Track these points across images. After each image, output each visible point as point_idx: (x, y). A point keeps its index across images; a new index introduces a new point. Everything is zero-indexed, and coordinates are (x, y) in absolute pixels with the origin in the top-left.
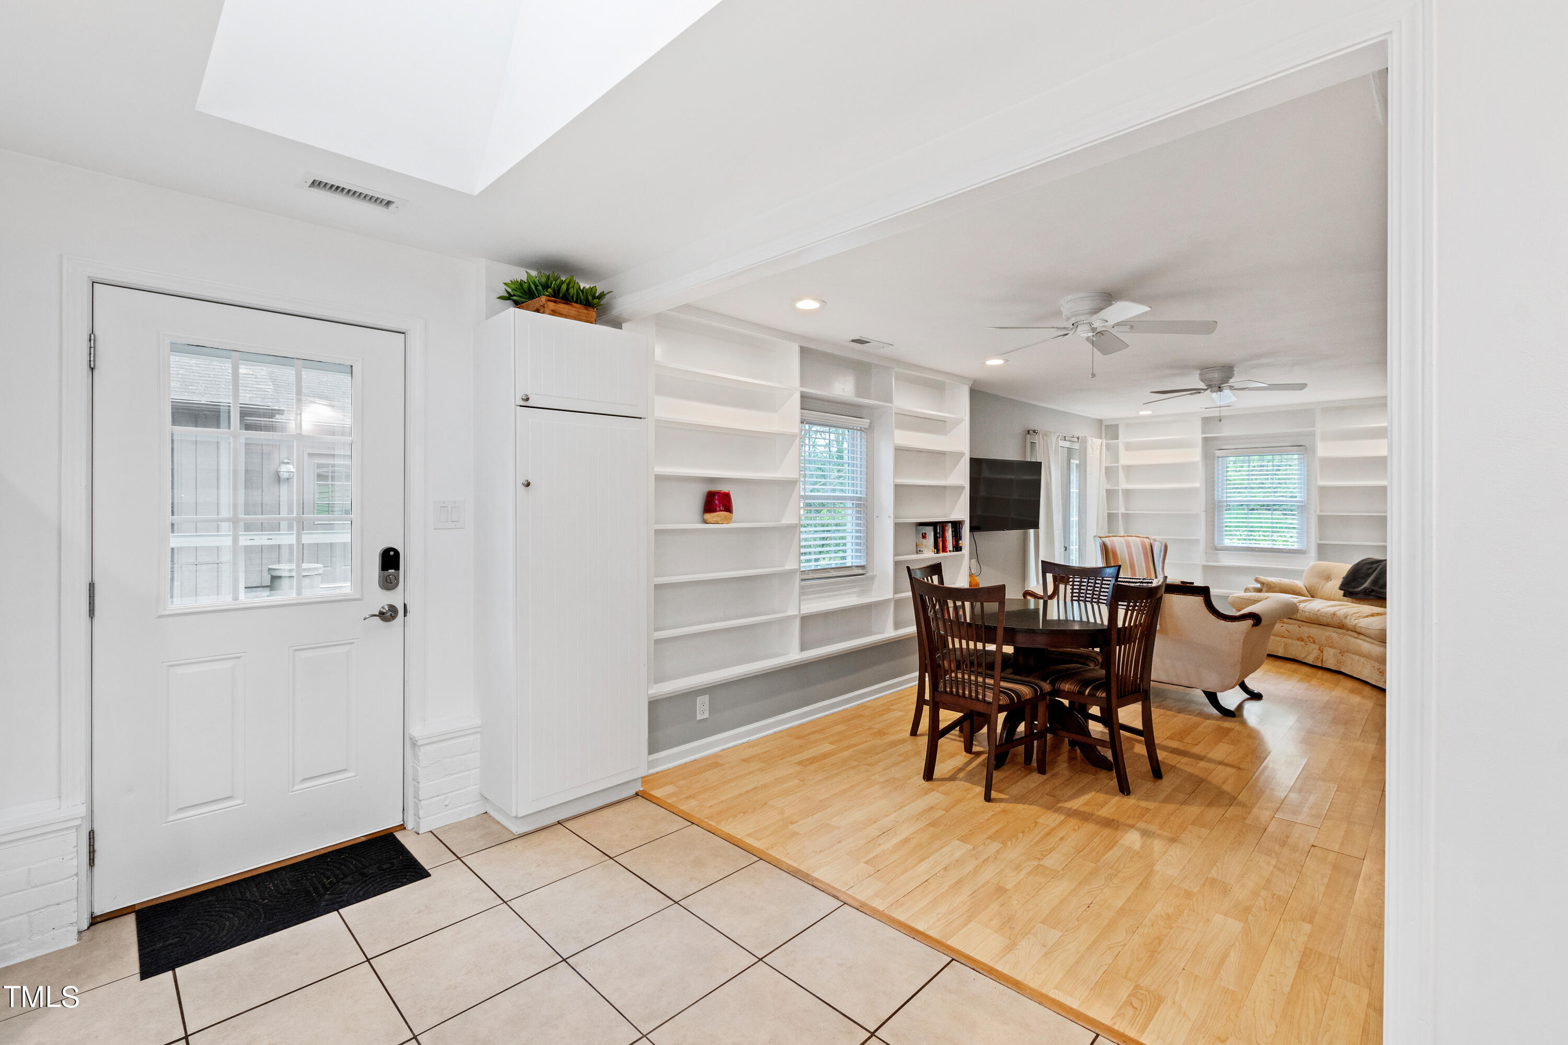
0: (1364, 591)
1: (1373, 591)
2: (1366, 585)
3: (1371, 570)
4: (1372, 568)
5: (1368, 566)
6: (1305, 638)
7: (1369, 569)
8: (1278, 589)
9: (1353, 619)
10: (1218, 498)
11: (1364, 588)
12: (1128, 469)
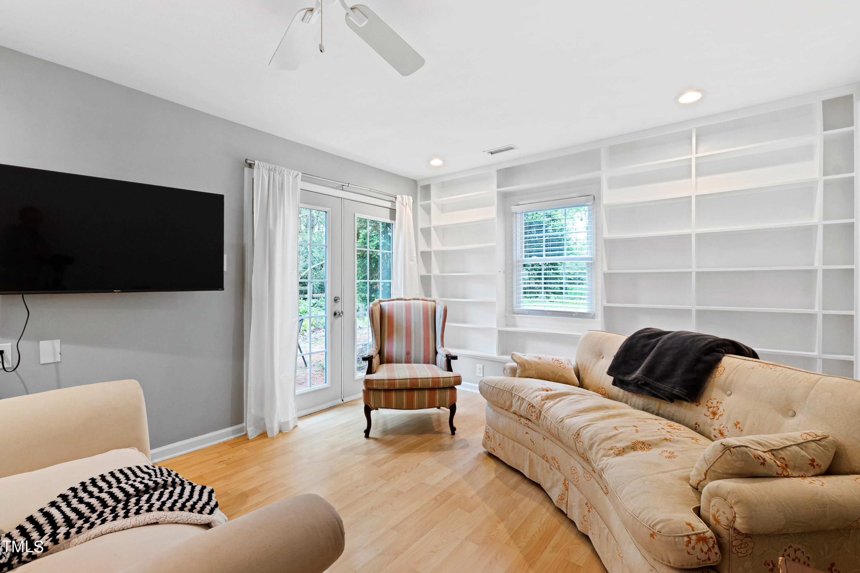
0: (636, 381)
1: (646, 384)
2: (638, 373)
3: (648, 348)
4: (649, 344)
5: (643, 342)
6: (550, 459)
7: (645, 346)
8: (534, 372)
9: (600, 455)
10: (516, 258)
11: (635, 378)
12: (443, 230)
